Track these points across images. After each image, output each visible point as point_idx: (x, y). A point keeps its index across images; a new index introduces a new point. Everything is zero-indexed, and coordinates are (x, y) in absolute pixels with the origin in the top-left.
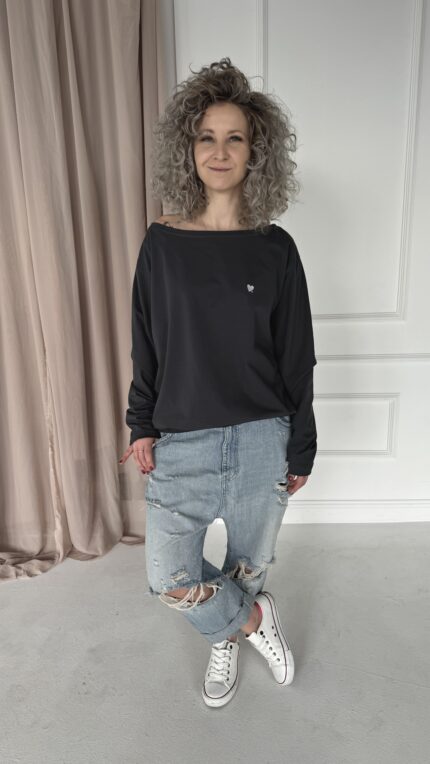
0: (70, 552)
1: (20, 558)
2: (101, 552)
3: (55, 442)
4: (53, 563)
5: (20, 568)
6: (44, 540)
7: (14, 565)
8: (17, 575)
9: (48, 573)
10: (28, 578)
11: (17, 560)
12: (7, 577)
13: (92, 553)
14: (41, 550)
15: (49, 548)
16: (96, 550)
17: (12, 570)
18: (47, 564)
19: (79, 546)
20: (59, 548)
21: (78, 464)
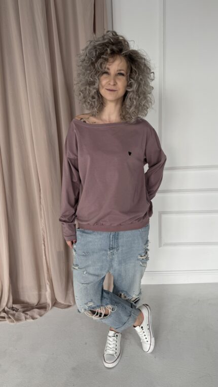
0: (55, 303)
1: (27, 308)
2: (73, 304)
3: (46, 241)
4: (46, 310)
5: (27, 314)
6: (40, 296)
7: (24, 312)
8: (26, 318)
9: (43, 317)
10: (32, 320)
11: (26, 309)
12: (20, 320)
13: (68, 304)
14: (38, 302)
15: (43, 301)
16: (70, 302)
17: (23, 315)
18: (42, 311)
19: (60, 300)
20: (49, 301)
21: (59, 254)
